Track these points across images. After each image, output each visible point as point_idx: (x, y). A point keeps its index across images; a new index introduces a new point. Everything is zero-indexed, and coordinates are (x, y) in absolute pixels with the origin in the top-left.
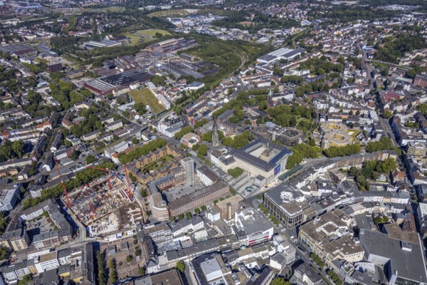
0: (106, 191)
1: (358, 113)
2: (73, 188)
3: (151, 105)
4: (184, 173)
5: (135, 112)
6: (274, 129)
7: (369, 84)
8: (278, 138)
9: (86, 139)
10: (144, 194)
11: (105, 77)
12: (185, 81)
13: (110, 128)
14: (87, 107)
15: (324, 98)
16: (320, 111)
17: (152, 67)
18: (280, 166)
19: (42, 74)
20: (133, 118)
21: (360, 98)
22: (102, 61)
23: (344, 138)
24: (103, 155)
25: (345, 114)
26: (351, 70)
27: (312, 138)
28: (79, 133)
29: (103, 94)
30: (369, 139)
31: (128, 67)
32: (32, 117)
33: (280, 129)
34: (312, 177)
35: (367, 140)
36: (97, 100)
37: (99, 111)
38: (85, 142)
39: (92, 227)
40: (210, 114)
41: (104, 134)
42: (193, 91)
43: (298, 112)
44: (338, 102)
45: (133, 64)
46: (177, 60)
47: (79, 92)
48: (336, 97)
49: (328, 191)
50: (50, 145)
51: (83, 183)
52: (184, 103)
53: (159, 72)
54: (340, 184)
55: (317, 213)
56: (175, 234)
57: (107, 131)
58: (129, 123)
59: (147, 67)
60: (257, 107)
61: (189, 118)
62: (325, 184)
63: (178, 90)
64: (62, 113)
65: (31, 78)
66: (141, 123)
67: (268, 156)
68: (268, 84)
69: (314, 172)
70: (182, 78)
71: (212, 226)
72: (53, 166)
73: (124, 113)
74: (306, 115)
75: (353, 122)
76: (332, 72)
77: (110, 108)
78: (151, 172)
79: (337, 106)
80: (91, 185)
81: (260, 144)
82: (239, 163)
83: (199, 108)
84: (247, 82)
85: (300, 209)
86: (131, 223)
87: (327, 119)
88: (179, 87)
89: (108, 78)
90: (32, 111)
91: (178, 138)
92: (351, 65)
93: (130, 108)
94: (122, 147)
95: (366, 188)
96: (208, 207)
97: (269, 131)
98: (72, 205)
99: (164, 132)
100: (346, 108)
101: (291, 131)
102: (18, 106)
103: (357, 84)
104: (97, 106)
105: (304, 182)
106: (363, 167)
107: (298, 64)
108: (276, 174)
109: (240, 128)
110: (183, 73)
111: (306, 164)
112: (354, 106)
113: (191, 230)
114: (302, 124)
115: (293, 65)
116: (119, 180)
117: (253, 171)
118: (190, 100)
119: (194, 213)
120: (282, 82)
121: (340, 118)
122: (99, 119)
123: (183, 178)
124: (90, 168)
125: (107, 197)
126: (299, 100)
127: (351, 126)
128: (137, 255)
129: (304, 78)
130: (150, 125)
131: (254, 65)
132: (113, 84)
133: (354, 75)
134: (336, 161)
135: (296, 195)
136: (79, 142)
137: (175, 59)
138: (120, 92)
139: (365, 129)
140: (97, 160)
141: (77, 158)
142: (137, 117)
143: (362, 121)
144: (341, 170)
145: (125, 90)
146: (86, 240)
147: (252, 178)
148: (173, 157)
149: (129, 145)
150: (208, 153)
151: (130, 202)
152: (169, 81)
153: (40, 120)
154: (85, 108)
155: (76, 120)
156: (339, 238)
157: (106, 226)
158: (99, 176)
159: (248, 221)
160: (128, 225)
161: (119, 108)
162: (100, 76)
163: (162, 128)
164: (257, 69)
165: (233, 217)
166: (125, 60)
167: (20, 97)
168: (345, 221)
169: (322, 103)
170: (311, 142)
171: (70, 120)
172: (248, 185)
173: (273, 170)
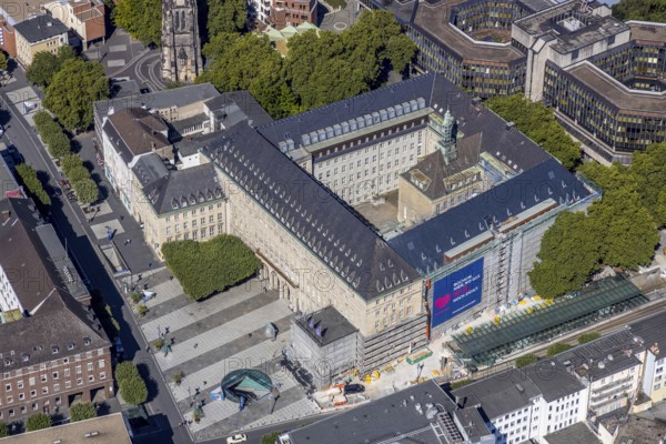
82: (240, 212)
117: (307, 278)
172: (254, 357)
173: (418, 286)
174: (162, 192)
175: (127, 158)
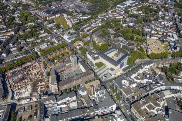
0: (30, 71)
1: (167, 34)
2: (13, 68)
3: (63, 25)
4: (71, 64)
5: (55, 28)
6: (122, 42)
7: (172, 19)
8: (123, 46)
9: (28, 40)
10: (49, 74)
11: (46, 10)
12: (81, 14)
13: (41, 36)
14: (33, 24)
15: (149, 25)
16: (147, 32)
17: (68, 6)
18: (123, 63)
19: (19, 8)
20: (53, 31)
21: (168, 26)
22: (46, 3)
23: (159, 49)
24: (34, 50)
25: (160, 35)
26: (163, 12)
27: (142, 47)
28: (25, 37)
29: (43, 18)
30: (173, 49)
31: (57, 6)
32: (7, 28)
33: (125, 41)
34: (141, 71)
35: (172, 50)
36: (39, 21)
37: (38, 27)
38: (28, 42)
39: (17, 93)
40: (91, 31)
41: (37, 38)
42: (85, 19)
43: (135, 32)
44: (156, 28)
45: (60, 5)
46: (80, 4)
47: (32, 17)
48: (155, 26)
49: (150, 81)
50: (10, 43)
51: (19, 65)
52: (79, 25)
53: (71, 9)
54: (157, 77)
55: (143, 95)
56: (59, 103)
57: (39, 37)
58: (51, 33)
59: (66, 6)
60: (115, 29)
61: (80, 33)
62: (148, 76)
63: (78, 18)
64: (21, 26)
65: (13, 9)
66: (57, 33)
67: (117, 56)
68: (122, 17)
69: (142, 68)
70: (80, 12)
71: (81, 99)
72: (8, 54)
73: (50, 28)
74: (140, 34)
75: (164, 39)
76: (153, 13)
77: (44, 25)
78: (55, 61)
79: (156, 30)
80: (23, 66)
81: (113, 49)
82: (101, 60)
83: (86, 28)
84: (111, 16)
85: (133, 92)
86: (37, 92)
87: (150, 37)
88: (78, 16)
89: (46, 11)
90: (8, 25)
91: (73, 42)
92: (163, 10)
93: (53, 26)
94: (44, 46)
95: (172, 79)
96: (81, 85)
97: (119, 43)
98: (10, 78)
99: (67, 39)
100: (160, 31)
101: (131, 43)
102: (3, 22)
103: (166, 19)
104: (38, 24)
105: (136, 74)
106: (170, 66)
107: (136, 8)
108: (121, 67)
109: (105, 39)
110: (82, 10)
111: (138, 62)
112: (164, 31)
113: (68, 101)
114: (137, 39)
115: (134, 9)
116: (38, 65)
117: (109, 65)
118: (83, 23)
119: (73, 89)
120: (128, 17)
121: (157, 37)
122: (37, 31)
123: (71, 66)
124: (25, 57)
125: (30, 74)
126: (136, 26)
127: (163, 41)
128: (35, 115)
129: (139, 15)
130: (60, 35)
131: (116, 8)
132: (48, 14)
133: (164, 15)
134: (155, 62)
135: (131, 83)
136: (24, 42)
137: (79, 3)
138: (50, 18)
139: (171, 43)
140: (29, 53)
141: (21, 51)
142: (55, 31)
143: (169, 39)
144: (157, 67)
145: (53, 17)
146: (10, 101)
147: (108, 69)
148: (68, 53)
149: (48, 45)
150: (86, 52)
151: (41, 78)
152: (75, 13)
153: (10, 30)
154: (32, 25)
155: (26, 31)
156: (156, 115)
157: (24, 93)
158: (29, 62)
159: (101, 98)
160: (36, 93)
161: (48, 25)
162: (44, 10)
163: (66, 37)
164: (117, 9)
165: (94, 94)
166: (57, 3)
167: (5, 18)
168: (160, 103)
169: (148, 28)
170: (142, 50)
171: (24, 31)
172: (105, 73)
173: (119, 65)
174: (95, 59)
175: (90, 56)
